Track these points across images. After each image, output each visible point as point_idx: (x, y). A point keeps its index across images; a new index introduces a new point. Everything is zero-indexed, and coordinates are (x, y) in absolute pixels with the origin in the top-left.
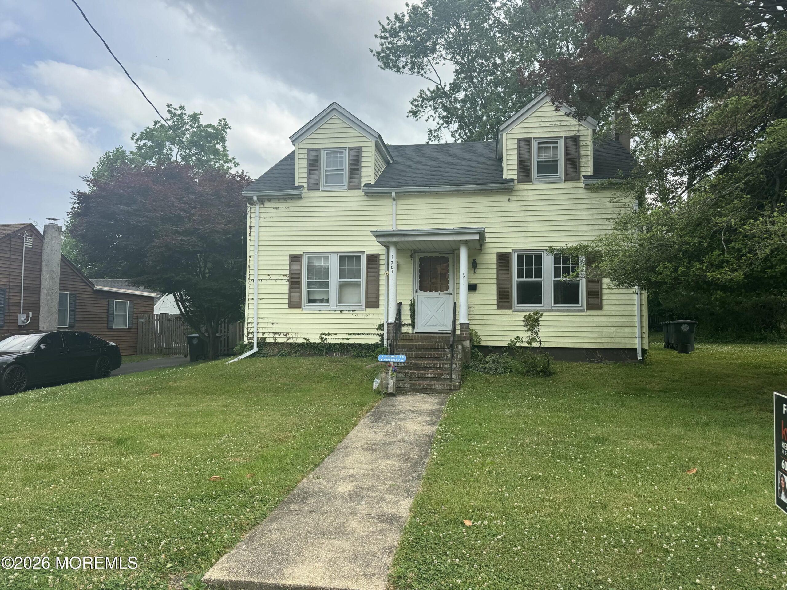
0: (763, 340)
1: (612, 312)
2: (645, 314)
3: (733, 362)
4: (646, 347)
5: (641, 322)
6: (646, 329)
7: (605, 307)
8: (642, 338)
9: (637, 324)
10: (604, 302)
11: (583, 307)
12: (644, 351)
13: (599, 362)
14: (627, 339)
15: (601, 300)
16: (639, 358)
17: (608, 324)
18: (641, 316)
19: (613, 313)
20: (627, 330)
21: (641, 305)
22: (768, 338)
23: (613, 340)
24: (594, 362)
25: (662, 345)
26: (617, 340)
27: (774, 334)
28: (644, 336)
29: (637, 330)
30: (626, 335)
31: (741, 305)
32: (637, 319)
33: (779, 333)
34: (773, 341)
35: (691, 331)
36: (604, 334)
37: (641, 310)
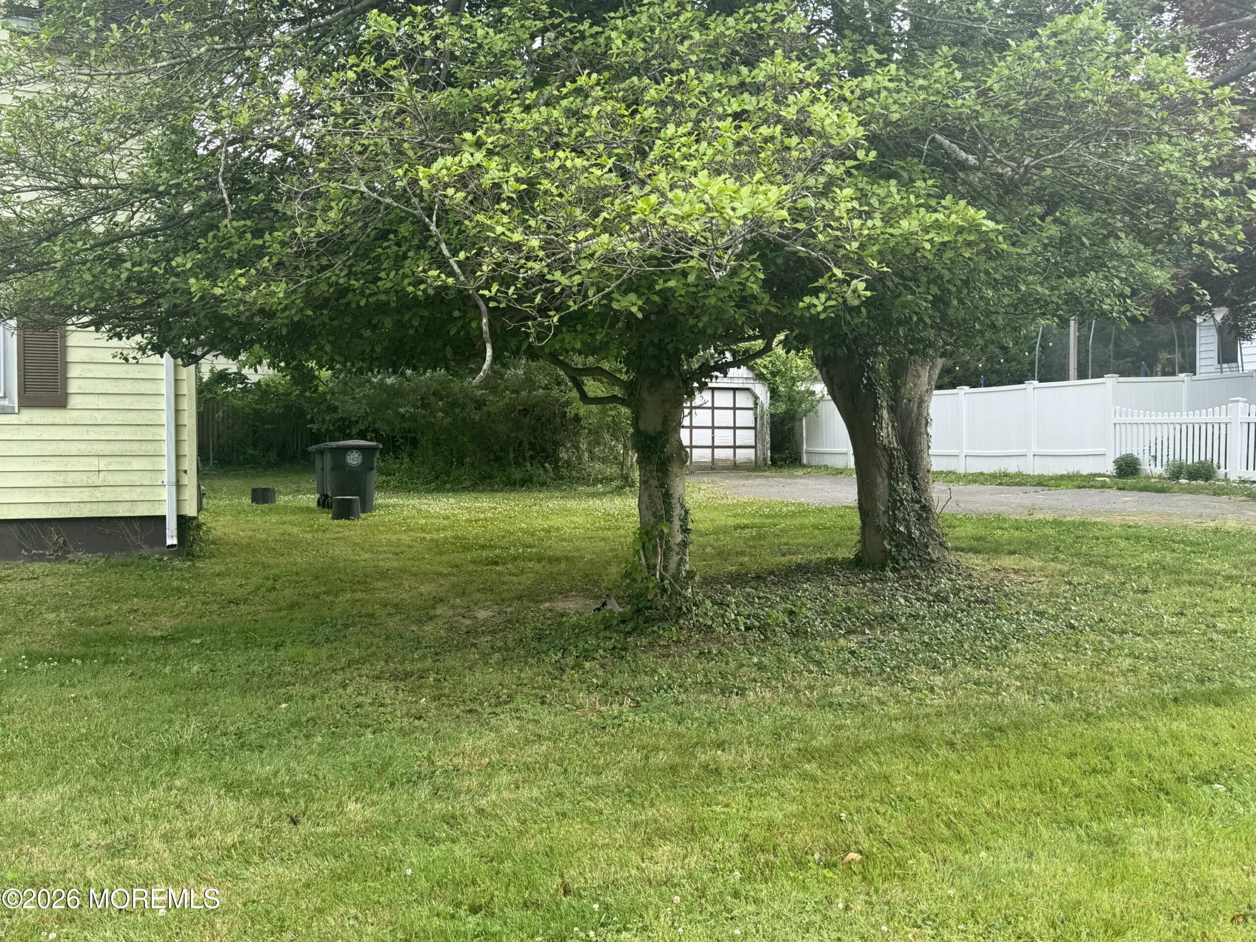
0: (526, 483)
1: (96, 413)
2: (190, 419)
3: (428, 537)
4: (190, 510)
5: (178, 442)
6: (190, 463)
7: (73, 401)
8: (179, 486)
9: (167, 448)
10: (73, 387)
11: (11, 401)
12: (183, 521)
13: (58, 559)
14: (139, 490)
15: (65, 380)
16: (172, 540)
17: (84, 448)
18: (178, 427)
19: (99, 417)
20: (137, 464)
21: (177, 396)
22: (535, 479)
23: (98, 495)
24: (41, 558)
25: (311, 499)
26: (109, 494)
27: (546, 470)
28: (185, 480)
29: (166, 464)
30: (135, 478)
31: (485, 409)
32: (166, 434)
33: (556, 468)
34: (543, 484)
35: (367, 466)
36: (71, 479)
37: (177, 411)
